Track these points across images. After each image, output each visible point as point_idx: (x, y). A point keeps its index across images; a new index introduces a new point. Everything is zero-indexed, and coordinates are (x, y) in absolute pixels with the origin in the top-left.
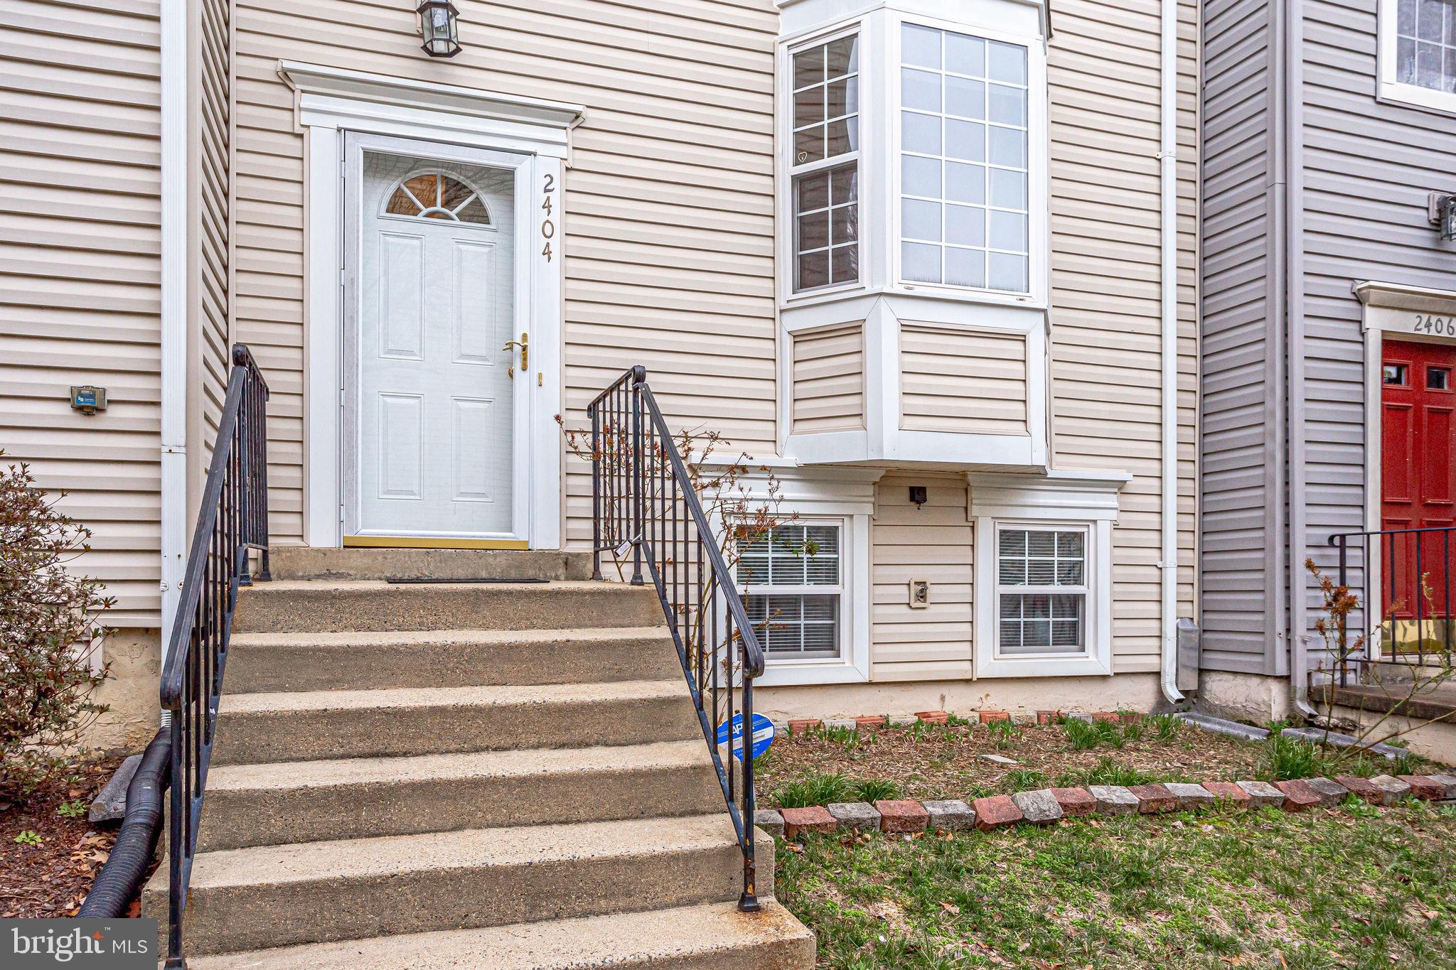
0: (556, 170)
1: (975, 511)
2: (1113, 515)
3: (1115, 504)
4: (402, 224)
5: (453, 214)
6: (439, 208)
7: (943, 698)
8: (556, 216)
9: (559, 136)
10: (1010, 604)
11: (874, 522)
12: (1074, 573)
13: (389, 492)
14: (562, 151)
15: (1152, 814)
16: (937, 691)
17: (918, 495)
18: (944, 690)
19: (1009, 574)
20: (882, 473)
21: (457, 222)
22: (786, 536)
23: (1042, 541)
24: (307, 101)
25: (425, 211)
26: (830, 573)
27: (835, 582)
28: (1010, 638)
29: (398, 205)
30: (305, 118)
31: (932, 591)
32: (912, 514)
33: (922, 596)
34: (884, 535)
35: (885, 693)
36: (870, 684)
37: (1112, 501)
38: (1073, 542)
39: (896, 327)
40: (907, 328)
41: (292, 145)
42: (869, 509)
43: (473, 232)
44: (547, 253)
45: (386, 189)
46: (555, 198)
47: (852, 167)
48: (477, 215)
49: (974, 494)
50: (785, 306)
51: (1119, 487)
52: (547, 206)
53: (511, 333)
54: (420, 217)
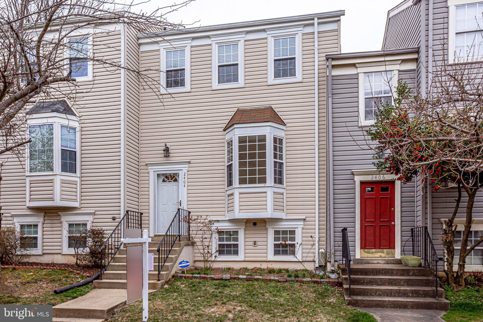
0: (186, 172)
1: (267, 227)
2: (302, 226)
3: (302, 224)
4: (164, 184)
5: (172, 181)
6: (170, 180)
7: (261, 265)
8: (186, 180)
9: (187, 166)
10: (276, 246)
11: (245, 230)
12: (293, 239)
13: (163, 227)
14: (187, 168)
15: (247, 280)
16: (260, 263)
17: (255, 224)
18: (261, 263)
19: (276, 239)
20: (246, 220)
21: (173, 182)
22: (228, 233)
23: (285, 232)
24: (150, 168)
25: (168, 181)
26: (236, 239)
27: (238, 241)
28: (277, 253)
29: (164, 181)
30: (149, 170)
31: (258, 243)
32: (254, 228)
33: (255, 244)
34: (247, 232)
35: (248, 263)
36: (244, 261)
37: (302, 223)
38: (293, 232)
39: (238, 194)
40: (240, 194)
41: (147, 175)
42: (244, 227)
43: (175, 183)
44: (184, 186)
45: (161, 180)
46: (186, 176)
47: (232, 164)
48: (176, 180)
49: (267, 223)
50: (227, 190)
51: (304, 220)
52: (185, 178)
53: (179, 200)
54: (167, 182)
